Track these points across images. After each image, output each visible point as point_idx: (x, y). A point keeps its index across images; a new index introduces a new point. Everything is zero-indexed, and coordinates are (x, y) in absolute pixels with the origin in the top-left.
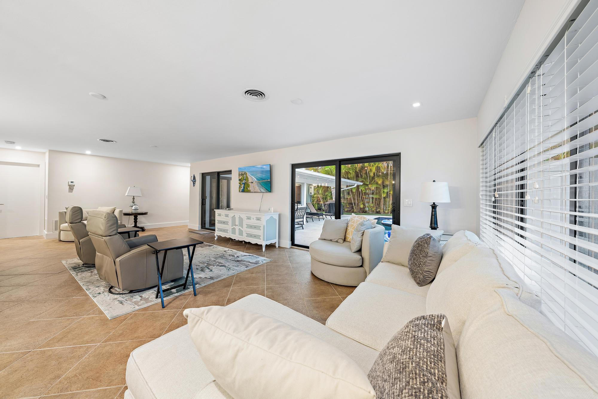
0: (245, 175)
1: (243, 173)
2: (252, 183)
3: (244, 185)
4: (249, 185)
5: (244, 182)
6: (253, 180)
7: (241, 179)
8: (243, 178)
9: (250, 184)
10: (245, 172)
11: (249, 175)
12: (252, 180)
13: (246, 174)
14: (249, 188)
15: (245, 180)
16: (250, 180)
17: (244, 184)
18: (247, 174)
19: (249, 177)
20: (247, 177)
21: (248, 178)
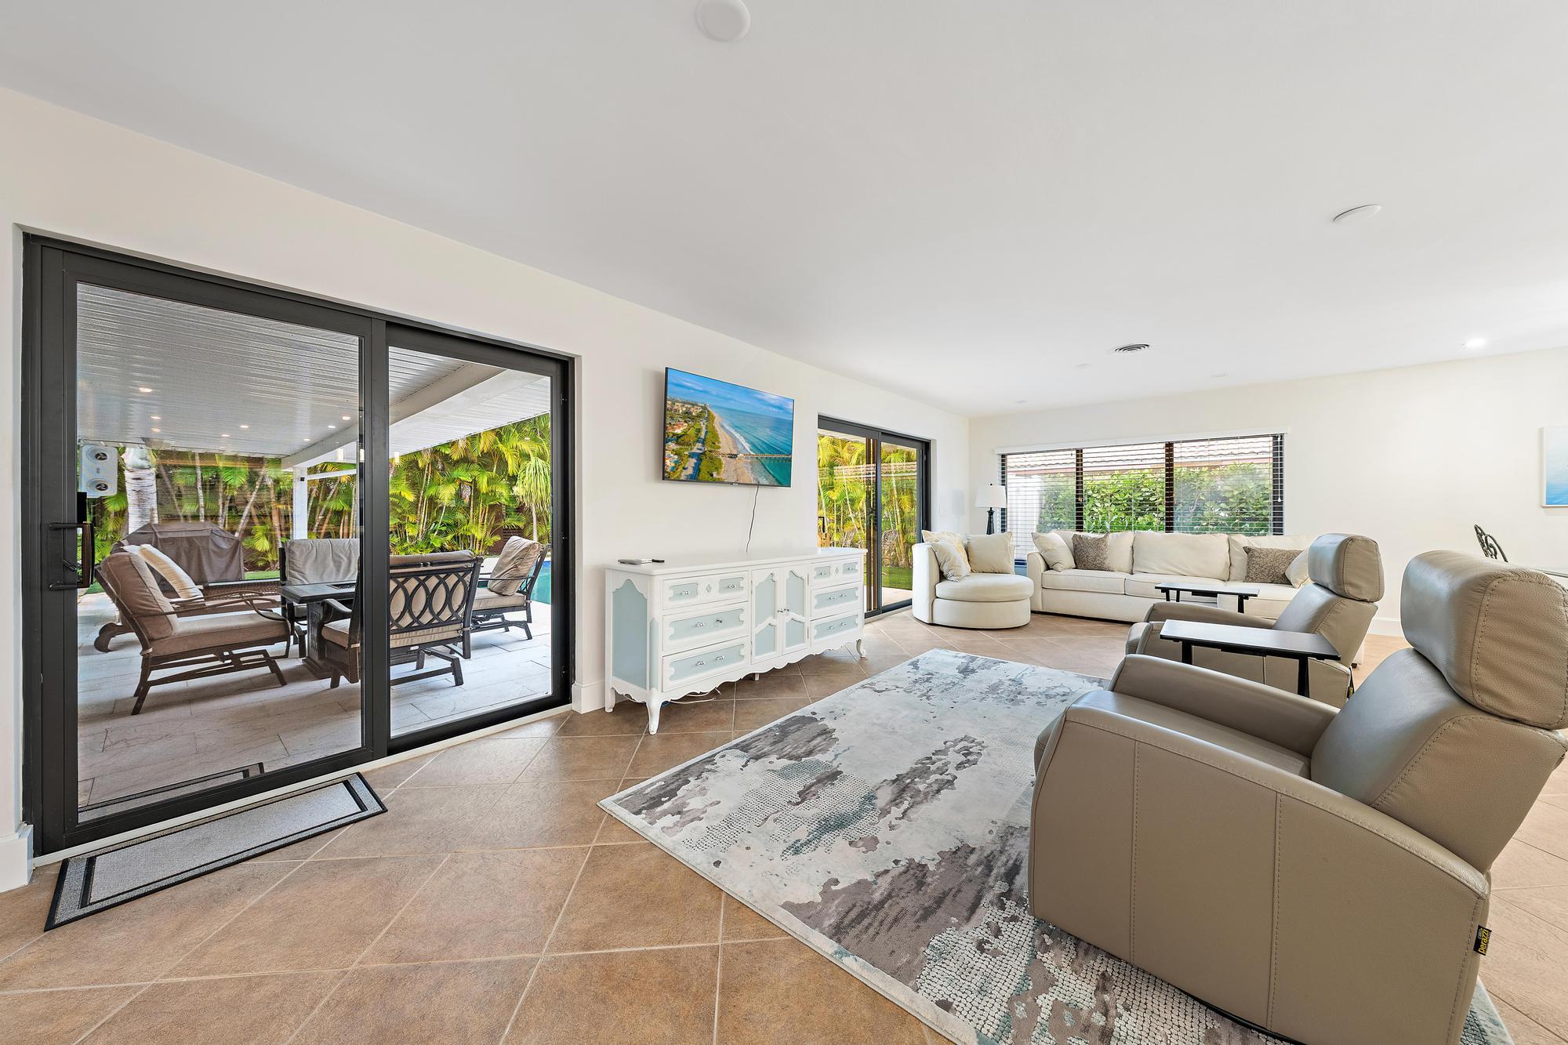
0: (703, 425)
1: (695, 412)
2: (733, 456)
3: (700, 460)
4: (721, 464)
5: (697, 448)
6: (740, 447)
7: (685, 434)
8: (692, 432)
9: (724, 460)
10: (704, 408)
11: (722, 425)
12: (735, 447)
13: (710, 419)
14: (718, 474)
15: (703, 442)
16: (725, 446)
17: (699, 457)
18: (714, 418)
19: (720, 432)
20: (712, 432)
21: (716, 436)
